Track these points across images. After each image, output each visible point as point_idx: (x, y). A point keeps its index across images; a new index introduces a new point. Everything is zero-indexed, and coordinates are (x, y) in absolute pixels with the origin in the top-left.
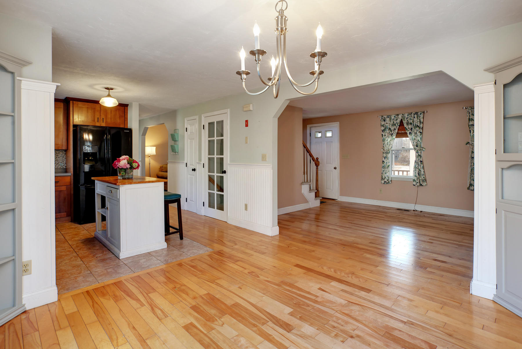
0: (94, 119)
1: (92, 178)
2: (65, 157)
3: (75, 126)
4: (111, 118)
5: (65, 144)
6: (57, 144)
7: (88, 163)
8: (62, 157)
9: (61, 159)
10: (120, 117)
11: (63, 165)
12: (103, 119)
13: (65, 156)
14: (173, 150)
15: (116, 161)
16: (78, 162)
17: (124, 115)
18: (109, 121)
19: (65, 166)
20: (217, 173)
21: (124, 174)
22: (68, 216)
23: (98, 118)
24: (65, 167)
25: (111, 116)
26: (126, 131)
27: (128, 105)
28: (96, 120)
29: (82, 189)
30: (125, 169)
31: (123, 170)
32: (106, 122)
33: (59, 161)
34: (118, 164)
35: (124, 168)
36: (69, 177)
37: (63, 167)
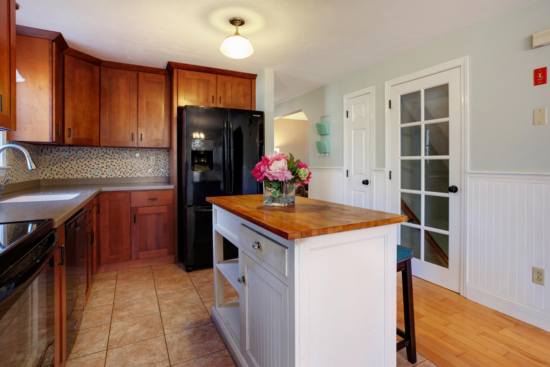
0: (208, 98)
1: (207, 198)
2: (168, 160)
3: (180, 109)
4: (231, 97)
5: (167, 138)
6: (156, 139)
7: (199, 168)
8: (164, 159)
9: (162, 163)
10: (245, 95)
11: (165, 171)
12: (220, 97)
13: (168, 158)
14: (321, 149)
15: (260, 163)
16: (184, 166)
17: (249, 92)
18: (229, 101)
19: (168, 173)
20: (426, 190)
21: (278, 195)
22: (169, 254)
23: (213, 96)
24: (168, 176)
25: (232, 94)
26: (256, 116)
27: (256, 75)
28: (210, 99)
29: (191, 213)
30: (280, 182)
31: (275, 185)
32: (225, 103)
33: (160, 165)
34: (265, 171)
35: (280, 180)
36: (172, 191)
37: (165, 174)
